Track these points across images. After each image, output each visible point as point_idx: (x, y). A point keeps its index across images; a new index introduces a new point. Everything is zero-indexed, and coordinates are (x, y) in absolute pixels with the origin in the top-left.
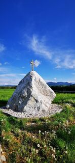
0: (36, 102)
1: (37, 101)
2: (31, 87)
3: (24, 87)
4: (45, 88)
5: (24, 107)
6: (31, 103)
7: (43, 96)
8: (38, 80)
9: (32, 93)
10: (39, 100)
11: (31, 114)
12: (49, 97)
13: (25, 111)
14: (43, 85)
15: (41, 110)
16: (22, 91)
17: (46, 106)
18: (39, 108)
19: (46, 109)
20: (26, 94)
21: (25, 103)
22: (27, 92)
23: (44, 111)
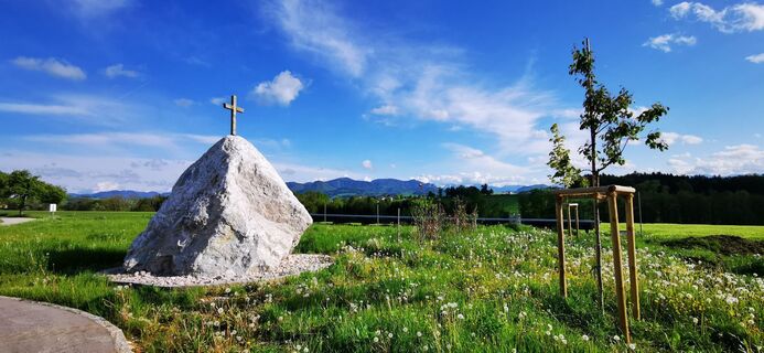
0: (237, 241)
1: (241, 237)
2: (224, 191)
3: (200, 194)
4: (275, 195)
5: (193, 259)
6: (220, 242)
7: (265, 222)
8: (248, 168)
9: (226, 211)
10: (250, 233)
11: (218, 278)
12: (286, 226)
13: (200, 270)
14: (268, 185)
15: (254, 263)
16: (189, 206)
17: (274, 254)
18: (247, 260)
19: (272, 262)
20: (204, 213)
21: (200, 243)
22: (209, 209)
23: (263, 268)
